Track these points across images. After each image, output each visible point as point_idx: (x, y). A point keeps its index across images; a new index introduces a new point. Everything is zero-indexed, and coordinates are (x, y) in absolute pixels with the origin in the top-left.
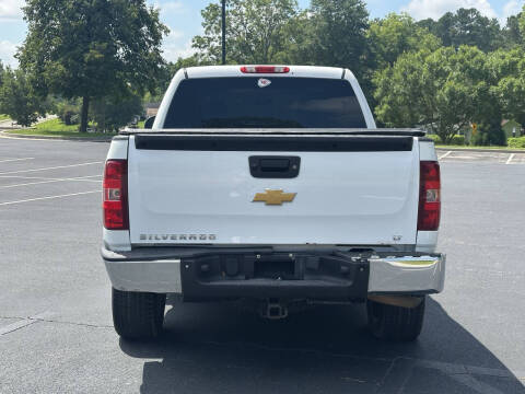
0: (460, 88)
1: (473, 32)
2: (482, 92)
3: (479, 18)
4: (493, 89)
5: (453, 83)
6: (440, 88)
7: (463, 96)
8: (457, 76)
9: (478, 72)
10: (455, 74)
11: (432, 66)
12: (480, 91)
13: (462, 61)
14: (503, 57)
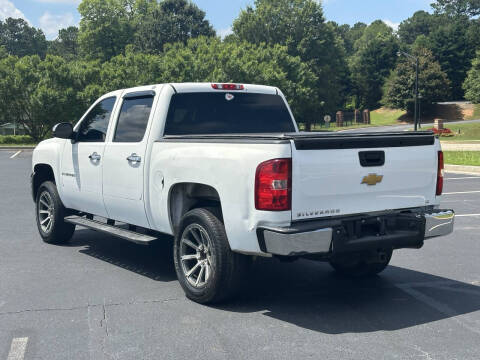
0: (52, 92)
1: (22, 41)
2: (71, 97)
3: (26, 28)
4: (80, 94)
5: (44, 88)
6: (32, 92)
7: (54, 99)
8: (47, 82)
9: (65, 79)
10: (45, 80)
11: (23, 72)
12: (69, 96)
13: (50, 69)
14: (85, 67)
